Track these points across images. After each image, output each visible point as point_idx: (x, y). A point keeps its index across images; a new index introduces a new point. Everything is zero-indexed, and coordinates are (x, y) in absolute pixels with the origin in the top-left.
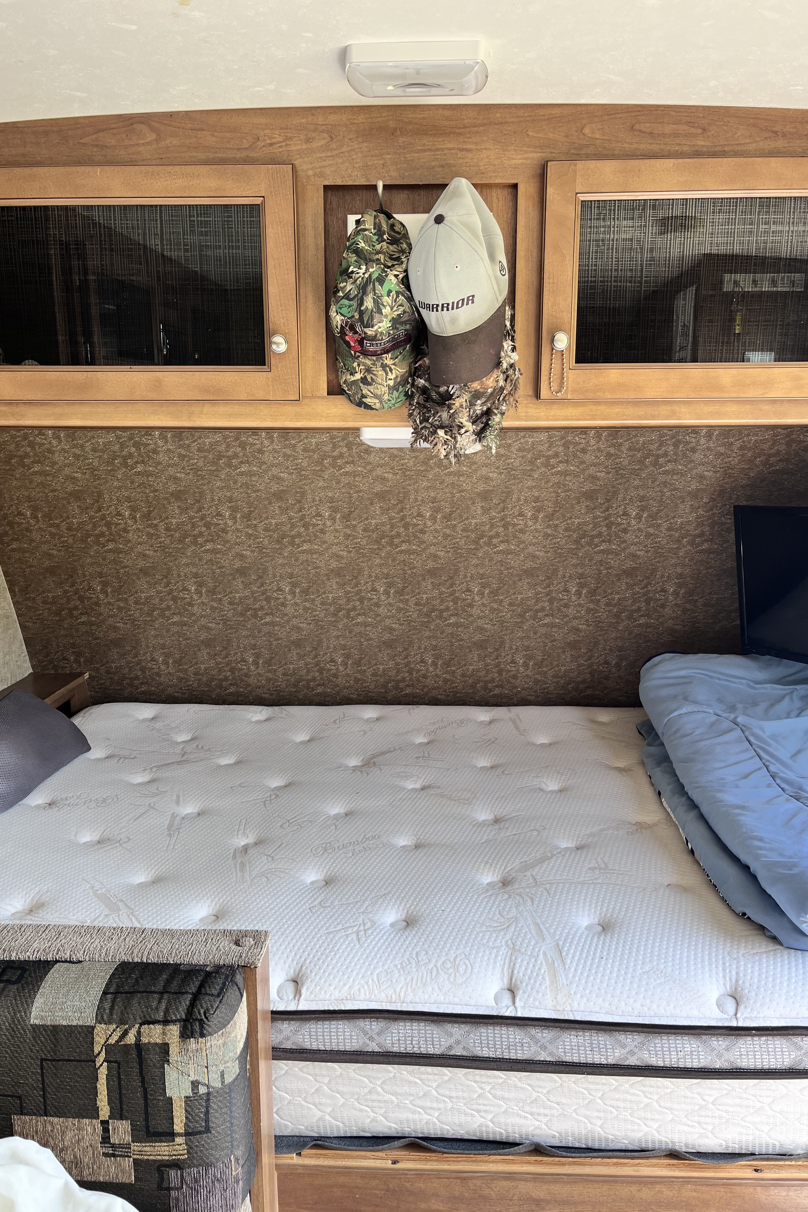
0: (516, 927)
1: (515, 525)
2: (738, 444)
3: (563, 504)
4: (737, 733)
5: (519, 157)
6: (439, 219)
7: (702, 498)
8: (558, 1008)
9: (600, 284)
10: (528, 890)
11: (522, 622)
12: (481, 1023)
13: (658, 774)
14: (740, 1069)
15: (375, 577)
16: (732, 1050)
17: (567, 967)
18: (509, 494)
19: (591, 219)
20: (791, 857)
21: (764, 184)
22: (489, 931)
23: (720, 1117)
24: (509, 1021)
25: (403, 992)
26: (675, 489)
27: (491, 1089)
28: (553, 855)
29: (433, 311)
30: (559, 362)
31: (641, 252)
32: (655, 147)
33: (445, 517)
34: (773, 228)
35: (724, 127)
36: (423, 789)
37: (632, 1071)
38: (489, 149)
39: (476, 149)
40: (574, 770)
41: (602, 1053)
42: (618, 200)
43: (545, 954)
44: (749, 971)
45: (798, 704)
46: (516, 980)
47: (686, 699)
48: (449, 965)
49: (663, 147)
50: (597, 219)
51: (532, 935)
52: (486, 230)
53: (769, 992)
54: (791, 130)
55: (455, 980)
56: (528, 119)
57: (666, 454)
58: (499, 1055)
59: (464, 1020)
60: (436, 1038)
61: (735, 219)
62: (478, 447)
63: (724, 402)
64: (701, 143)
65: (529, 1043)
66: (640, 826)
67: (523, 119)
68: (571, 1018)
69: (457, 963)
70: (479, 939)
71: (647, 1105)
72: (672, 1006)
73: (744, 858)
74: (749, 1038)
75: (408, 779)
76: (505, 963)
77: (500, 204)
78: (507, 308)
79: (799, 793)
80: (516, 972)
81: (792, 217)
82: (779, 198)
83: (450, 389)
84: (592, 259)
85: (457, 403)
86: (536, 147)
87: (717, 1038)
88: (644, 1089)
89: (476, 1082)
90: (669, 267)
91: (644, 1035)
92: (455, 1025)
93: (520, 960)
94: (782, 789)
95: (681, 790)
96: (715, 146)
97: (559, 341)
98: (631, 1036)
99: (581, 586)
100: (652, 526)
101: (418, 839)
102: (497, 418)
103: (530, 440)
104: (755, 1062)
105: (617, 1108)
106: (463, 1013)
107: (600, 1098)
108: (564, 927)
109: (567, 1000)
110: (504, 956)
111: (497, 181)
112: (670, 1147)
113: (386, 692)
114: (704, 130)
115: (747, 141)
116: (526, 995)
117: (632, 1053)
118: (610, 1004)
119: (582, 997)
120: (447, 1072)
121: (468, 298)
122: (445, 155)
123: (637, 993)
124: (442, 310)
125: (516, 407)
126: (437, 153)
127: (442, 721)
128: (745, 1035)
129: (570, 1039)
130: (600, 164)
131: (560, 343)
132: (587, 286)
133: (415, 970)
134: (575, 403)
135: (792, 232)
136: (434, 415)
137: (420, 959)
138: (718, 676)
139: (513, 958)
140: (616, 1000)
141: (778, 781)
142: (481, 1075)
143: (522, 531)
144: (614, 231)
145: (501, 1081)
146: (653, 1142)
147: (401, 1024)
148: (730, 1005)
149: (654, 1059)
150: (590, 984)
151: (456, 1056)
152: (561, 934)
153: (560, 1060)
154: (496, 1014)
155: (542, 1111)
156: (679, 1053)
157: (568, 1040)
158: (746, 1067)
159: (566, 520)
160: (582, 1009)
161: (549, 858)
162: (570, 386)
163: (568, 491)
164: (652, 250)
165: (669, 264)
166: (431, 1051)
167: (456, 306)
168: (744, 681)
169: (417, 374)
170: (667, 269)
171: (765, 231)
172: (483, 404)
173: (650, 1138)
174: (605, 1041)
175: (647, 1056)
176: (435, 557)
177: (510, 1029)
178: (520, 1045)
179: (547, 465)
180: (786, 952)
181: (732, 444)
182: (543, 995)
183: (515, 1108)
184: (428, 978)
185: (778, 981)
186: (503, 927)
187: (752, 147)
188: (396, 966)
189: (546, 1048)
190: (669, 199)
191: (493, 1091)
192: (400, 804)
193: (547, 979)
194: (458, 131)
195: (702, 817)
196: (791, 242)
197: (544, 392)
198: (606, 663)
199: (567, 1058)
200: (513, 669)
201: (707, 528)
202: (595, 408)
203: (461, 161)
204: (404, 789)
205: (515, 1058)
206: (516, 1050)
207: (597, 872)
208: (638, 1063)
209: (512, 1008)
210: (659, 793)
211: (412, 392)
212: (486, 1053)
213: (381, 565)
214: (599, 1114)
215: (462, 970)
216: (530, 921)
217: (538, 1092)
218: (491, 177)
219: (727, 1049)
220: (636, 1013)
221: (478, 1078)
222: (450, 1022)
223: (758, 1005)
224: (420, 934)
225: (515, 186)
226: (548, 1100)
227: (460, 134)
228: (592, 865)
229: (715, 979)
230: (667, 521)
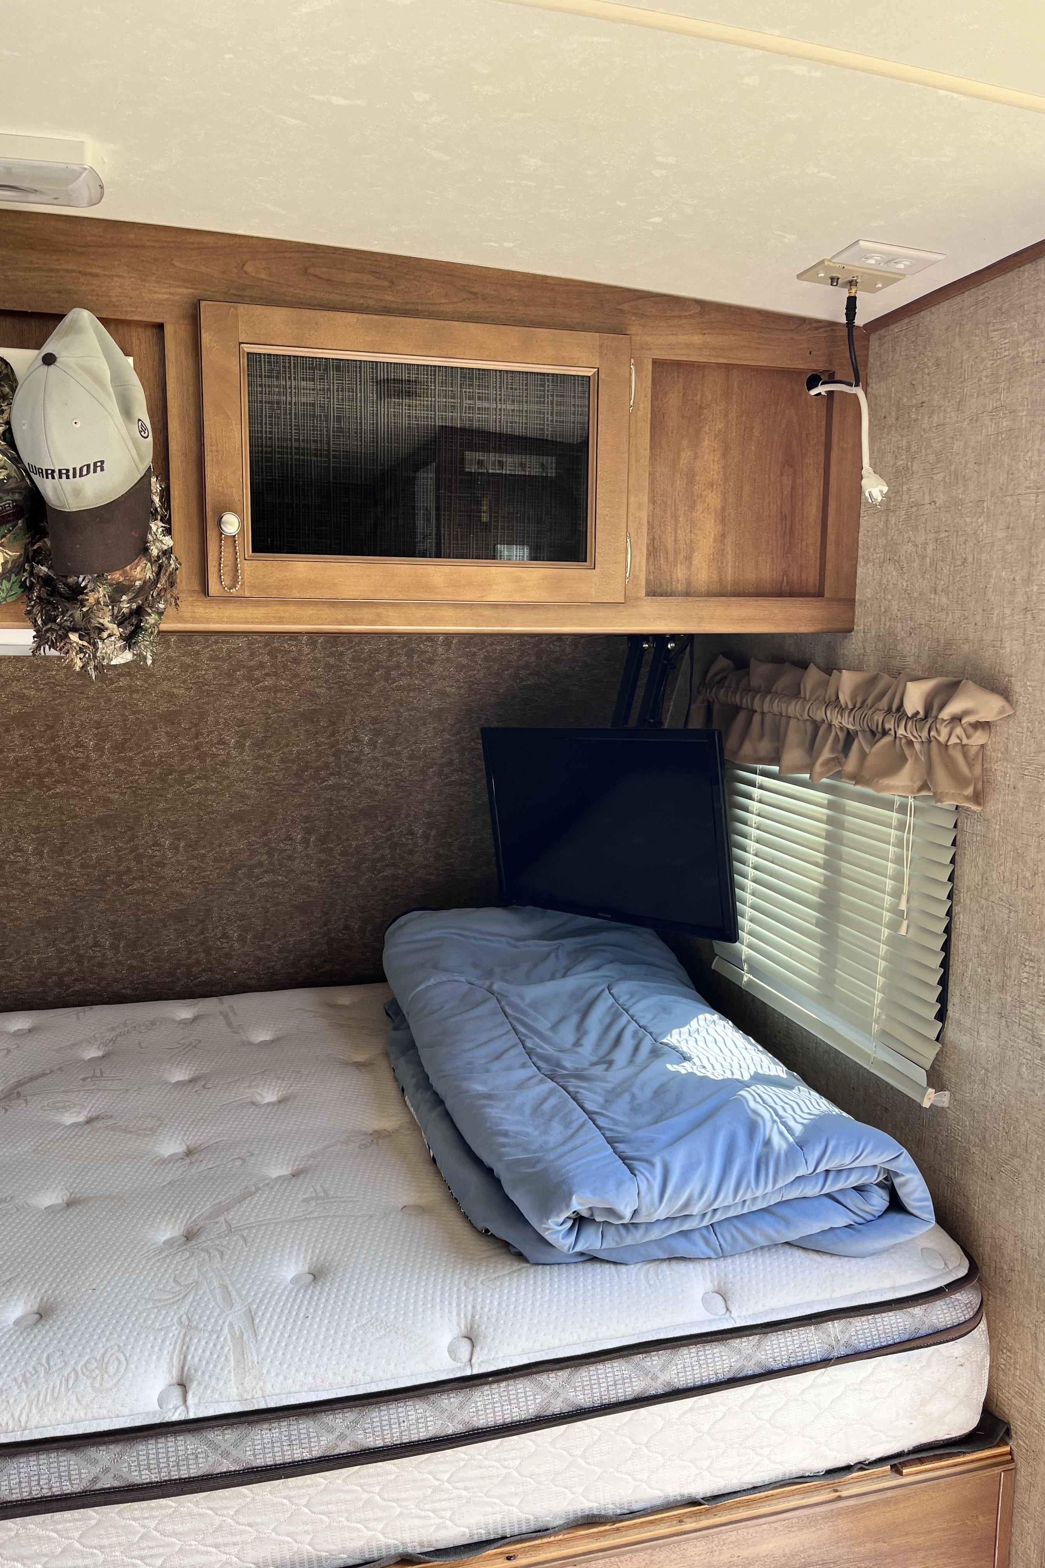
0: (196, 1295)
1: (214, 756)
2: (482, 654)
3: (276, 728)
4: (493, 1003)
5: (163, 290)
6: (49, 360)
7: (446, 719)
8: (245, 1396)
9: (277, 456)
10: (217, 1242)
11: (233, 883)
12: (137, 1438)
13: (403, 1065)
14: (478, 1429)
15: (20, 831)
16: (466, 1407)
17: (259, 1338)
18: (203, 716)
19: (261, 376)
20: (535, 1152)
21: (464, 354)
22: (157, 1307)
23: (459, 1497)
24: (177, 1428)
25: (24, 1415)
26: (413, 709)
27: (158, 1524)
28: (257, 1189)
29: (47, 478)
30: (231, 550)
31: (327, 421)
32: (334, 297)
33: (115, 748)
34: (479, 404)
35: (415, 282)
36: (89, 1121)
37: (343, 1461)
38: (123, 277)
39: (105, 275)
40: (299, 1072)
41: (304, 1446)
42: (294, 356)
43: (231, 1325)
44: (488, 1301)
45: (564, 962)
46: (189, 1369)
47: (435, 967)
48: (94, 1365)
49: (345, 298)
50: (268, 377)
51: (217, 1303)
52: (118, 379)
53: (510, 1324)
54: (492, 293)
55: (101, 1385)
56: (172, 245)
57: (398, 666)
58: (164, 1476)
59: (112, 1438)
60: (75, 1470)
61: (435, 390)
62: (127, 656)
63: (439, 605)
64: (389, 297)
65: (206, 1452)
66: (378, 1135)
67: (166, 244)
68: (262, 1406)
69: (106, 1360)
70: (142, 1320)
71: (367, 1502)
72: (392, 1364)
73: (488, 1160)
74: (487, 1387)
75: (67, 1111)
76: (175, 1348)
77: (142, 347)
78: (153, 480)
79: (556, 1071)
80: (189, 1357)
81: (499, 393)
82: (483, 370)
83: (81, 579)
84: (266, 424)
85: (91, 598)
86: (185, 281)
87: (448, 1395)
88: (362, 1481)
89: (135, 1519)
90: (361, 440)
91: (357, 1410)
92: (101, 1448)
93: (196, 1340)
94: (538, 1068)
95: (425, 1084)
96: (407, 303)
97: (228, 523)
98: (341, 1415)
99: (308, 831)
100: (390, 754)
101: (71, 1194)
102: (152, 619)
103: (225, 647)
104: (495, 1416)
105: (328, 1514)
106: (111, 1428)
107: (306, 1506)
108: (261, 1285)
109: (257, 1383)
110: (174, 1339)
111: (136, 318)
112: (401, 1550)
113: (44, 992)
114: (392, 282)
115: (443, 301)
116: (202, 1387)
117: (342, 1437)
118: (314, 1378)
119: (277, 1375)
120: (92, 1514)
121: (95, 464)
122: (61, 277)
123: (349, 1357)
124: (60, 477)
125: (177, 604)
126: (50, 274)
127: (125, 1025)
128: (481, 1385)
129: (262, 1435)
130: (268, 310)
131: (229, 526)
132: (262, 457)
133: (43, 1380)
134: (257, 602)
135: (500, 410)
136: (63, 614)
137: (52, 1363)
138: (473, 935)
139: (187, 1339)
140: (322, 1370)
141: (535, 1059)
142: (142, 1509)
143: (224, 763)
144: (291, 392)
145: (170, 1511)
146: (379, 1549)
147: (21, 1460)
148: (464, 1348)
149: (371, 1439)
150: (289, 1356)
151: (104, 1489)
152: (256, 1294)
153: (249, 1466)
154: (158, 1422)
155: (230, 1539)
156: (402, 1425)
157: (259, 1437)
158: (485, 1425)
159: (282, 748)
160: (277, 1391)
161: (252, 1194)
162: (246, 581)
163: (281, 711)
164: (339, 419)
165: (361, 437)
166: (68, 1488)
167: (80, 473)
168: (503, 939)
169: (37, 559)
170: (359, 443)
171: (469, 407)
172: (130, 601)
173: (374, 1544)
174: (308, 1429)
175: (362, 1436)
176: (107, 801)
177: (179, 1438)
178: (194, 1457)
179: (250, 678)
180: (532, 1270)
181: (474, 654)
182: (225, 1383)
183: (194, 1543)
184: (63, 1389)
185: (521, 1308)
186: (177, 1298)
187: (448, 308)
188: (15, 1380)
189: (228, 1453)
190: (356, 361)
191: (161, 1527)
192: (51, 1148)
193: (232, 1359)
194: (78, 249)
195: (447, 1116)
196: (500, 422)
197: (214, 588)
198: (347, 928)
199: (258, 1461)
200: (225, 945)
201: (456, 755)
202: (281, 608)
203: (84, 288)
204: (59, 1125)
205: (186, 1476)
206: (188, 1465)
207: (313, 1203)
208: (351, 1449)
209: (182, 1408)
210: (403, 1090)
211: (31, 582)
212: (147, 1477)
213: (26, 815)
214: (306, 1528)
215: (112, 1370)
216: (215, 1284)
217: (223, 1515)
218: (127, 312)
219: (461, 1407)
220: (348, 1382)
221: (137, 1514)
222: (93, 1445)
223: (497, 1342)
224: (55, 1328)
225: (160, 327)
226: (237, 1523)
227: (82, 253)
228: (308, 1195)
229: (447, 1319)
230: (407, 748)
